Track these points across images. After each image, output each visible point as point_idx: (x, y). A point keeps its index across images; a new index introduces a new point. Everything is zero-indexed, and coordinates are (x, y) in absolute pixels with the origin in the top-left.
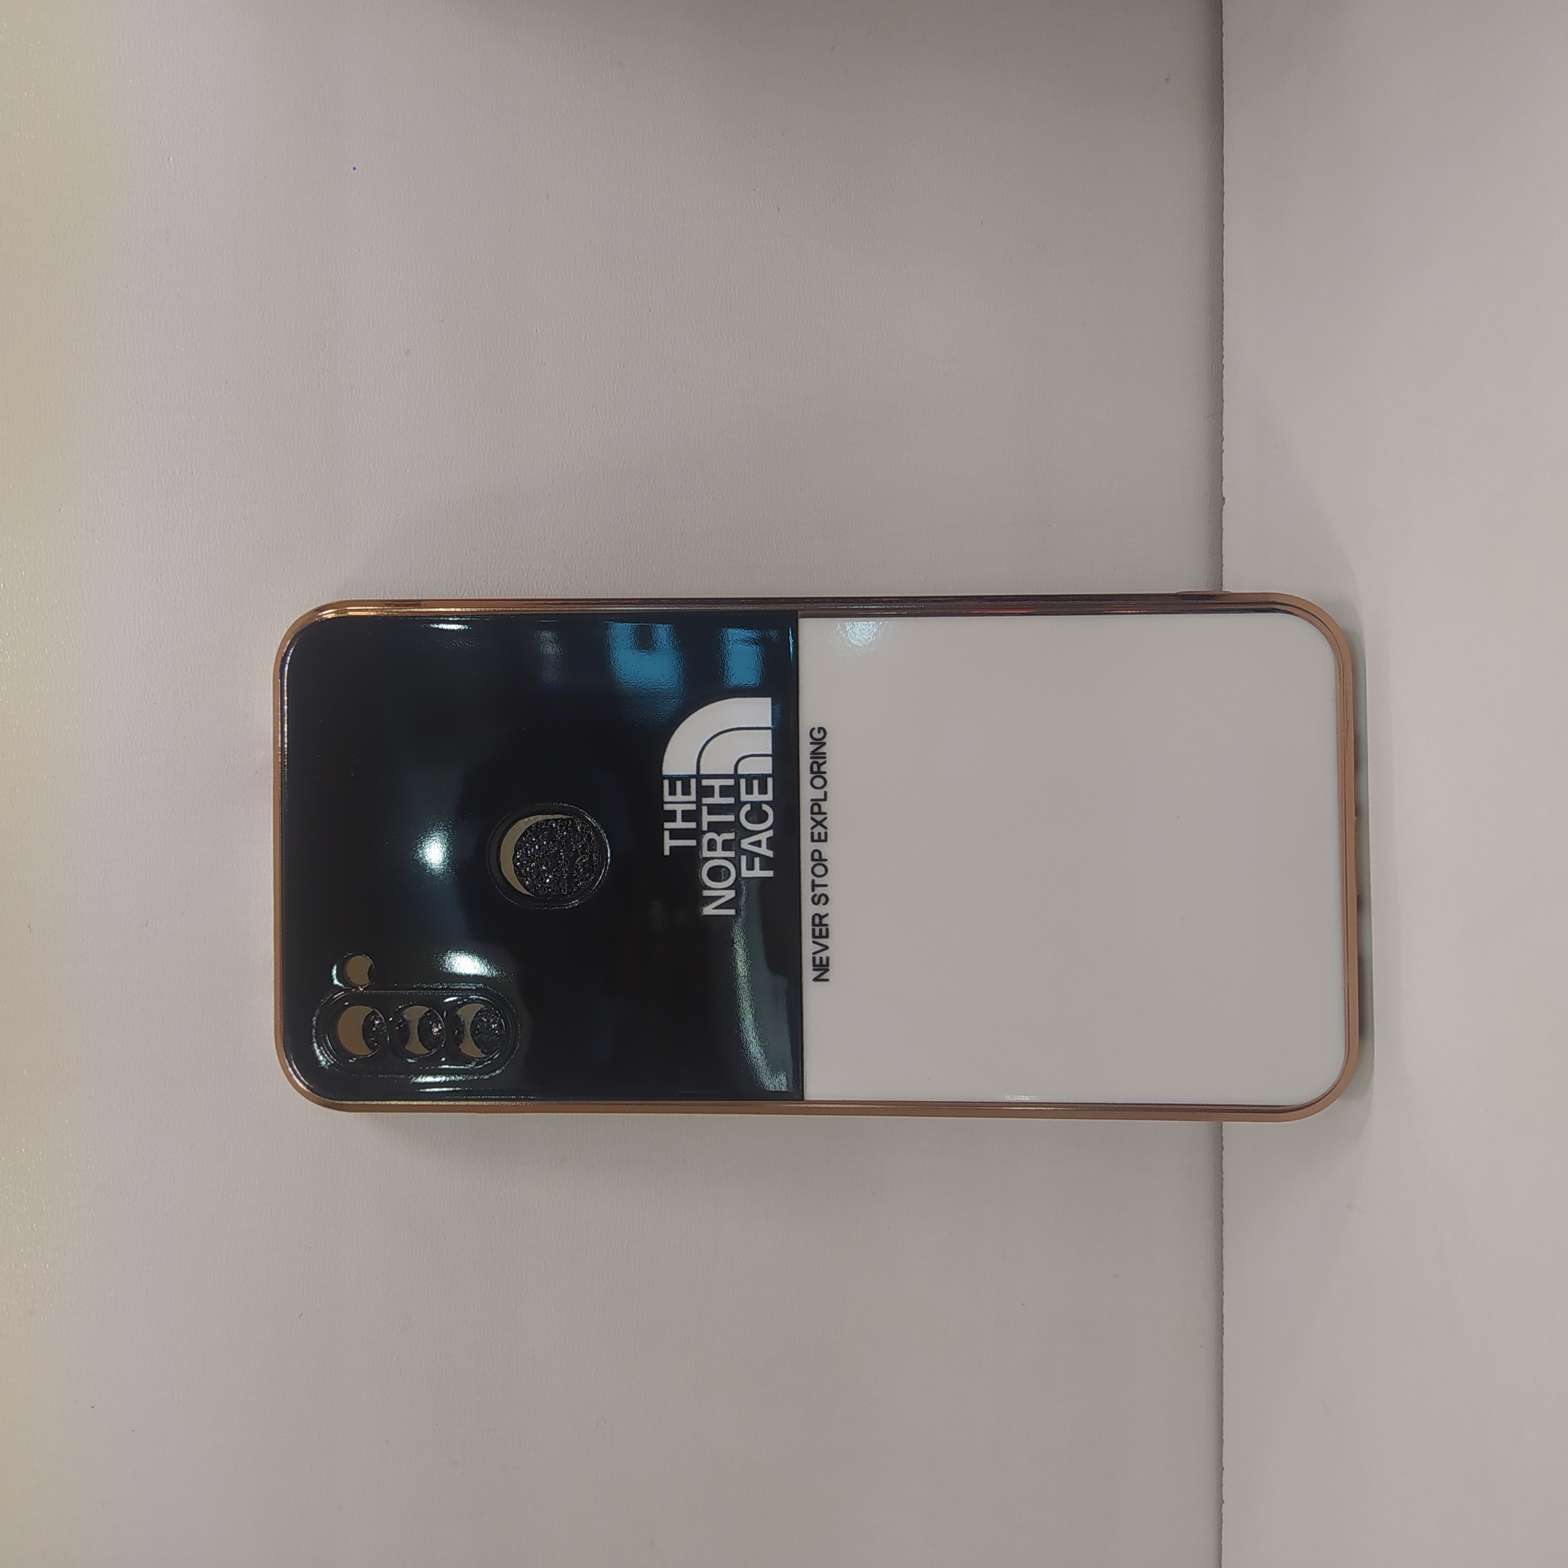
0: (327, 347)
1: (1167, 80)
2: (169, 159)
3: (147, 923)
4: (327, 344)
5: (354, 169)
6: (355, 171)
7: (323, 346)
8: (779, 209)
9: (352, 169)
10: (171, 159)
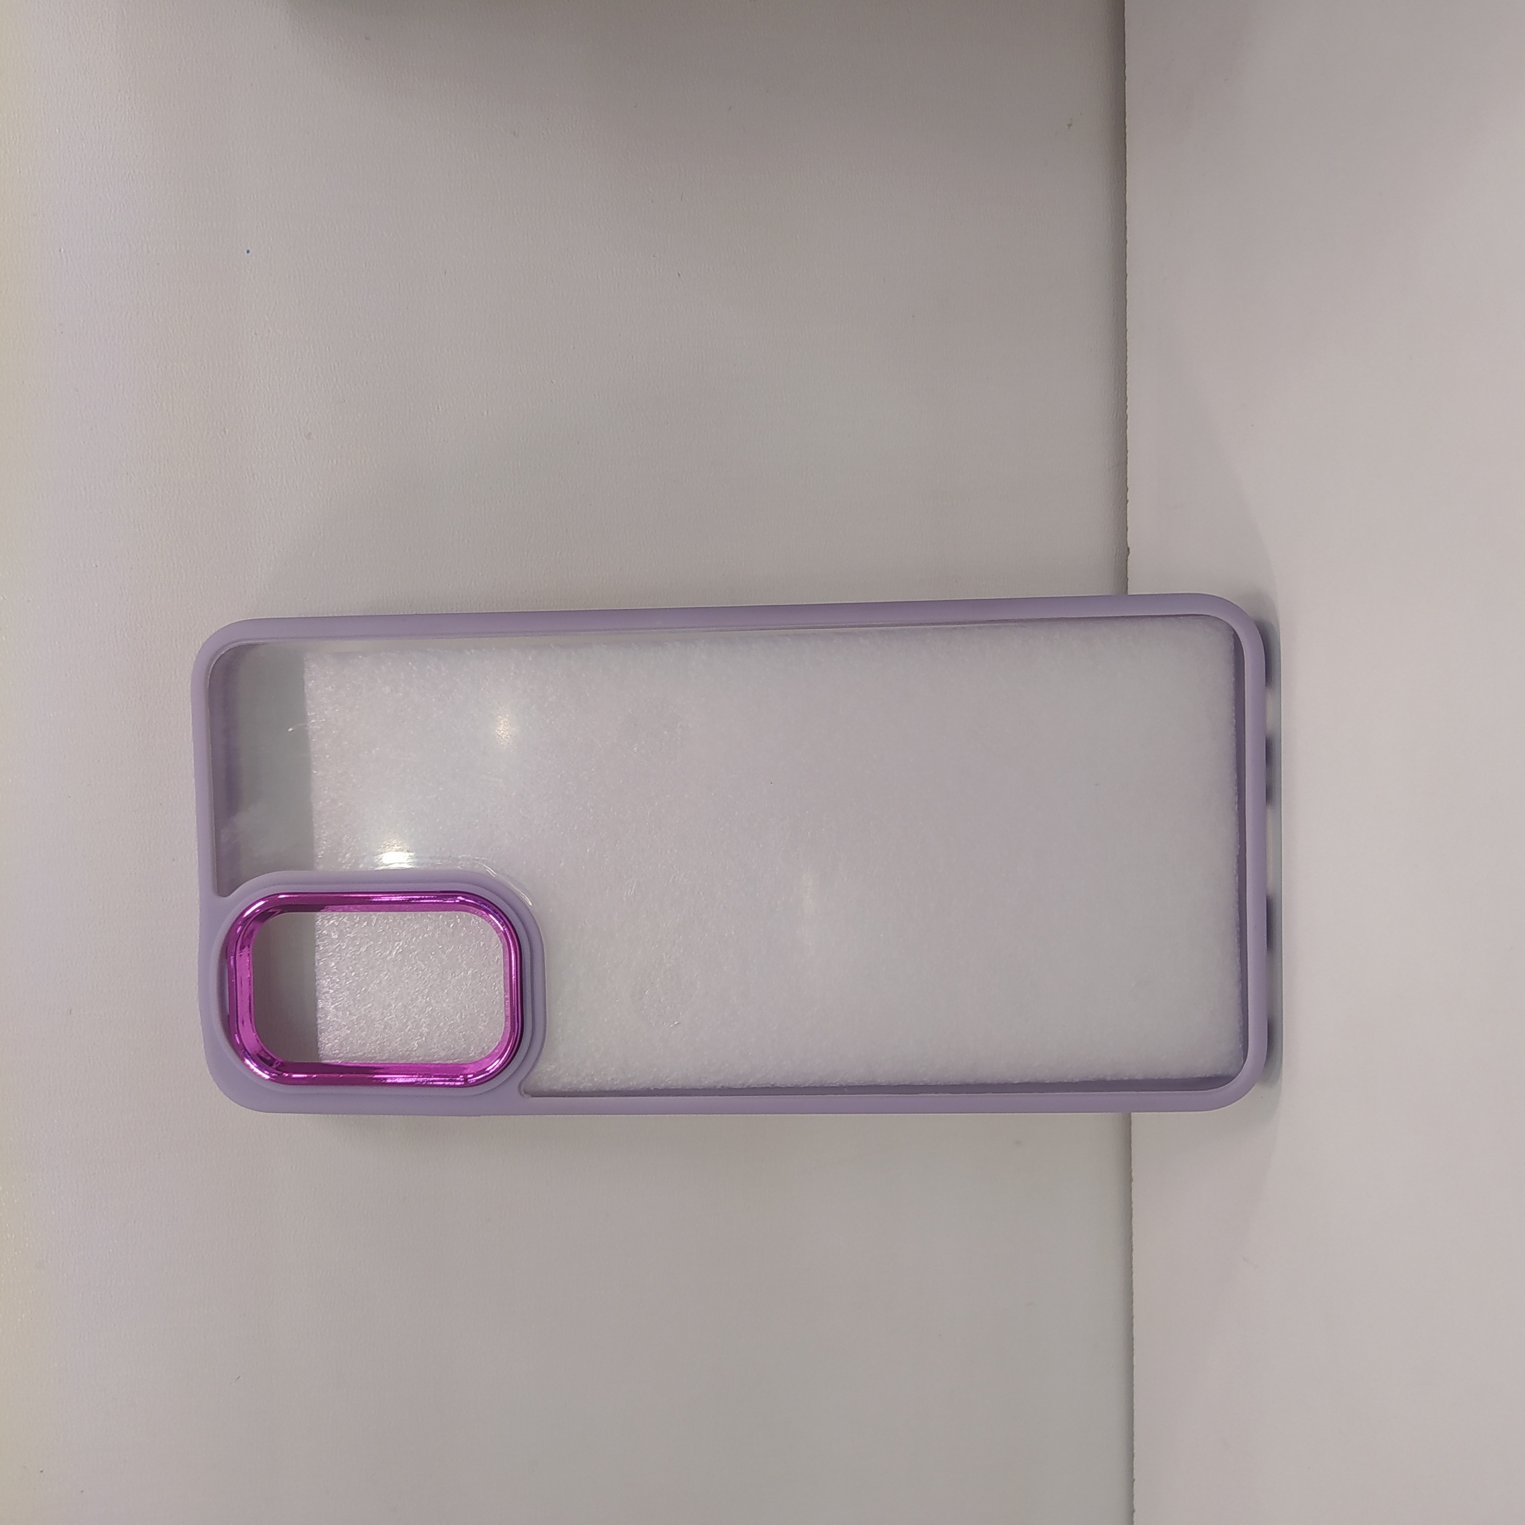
0: (227, 432)
1: (1069, 125)
2: (60, 250)
3: (70, 1011)
4: (227, 430)
5: (248, 252)
6: (249, 254)
7: (223, 433)
8: (679, 275)
9: (246, 252)
10: (62, 250)
